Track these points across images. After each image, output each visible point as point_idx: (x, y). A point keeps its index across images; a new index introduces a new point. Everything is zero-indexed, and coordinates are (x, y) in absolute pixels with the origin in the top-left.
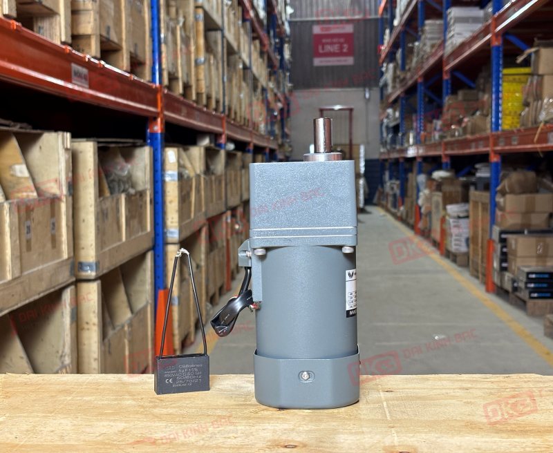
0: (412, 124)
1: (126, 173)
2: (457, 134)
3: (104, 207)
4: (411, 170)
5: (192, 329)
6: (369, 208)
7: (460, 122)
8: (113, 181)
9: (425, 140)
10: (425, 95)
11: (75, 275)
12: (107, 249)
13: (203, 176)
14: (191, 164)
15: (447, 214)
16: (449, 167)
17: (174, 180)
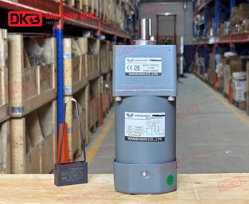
0: (212, 24)
1: (40, 54)
2: (239, 30)
3: (27, 74)
4: (211, 52)
5: (80, 147)
6: (186, 75)
7: (240, 23)
8: (32, 58)
9: (220, 34)
10: (220, 7)
11: (10, 115)
12: (28, 99)
13: (86, 55)
14: (80, 48)
15: (233, 78)
16: (234, 50)
17: (68, 58)
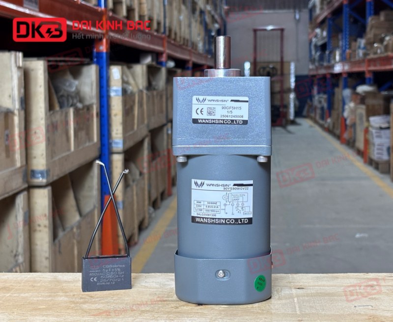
0: (338, 43)
1: (73, 89)
2: (379, 51)
3: (54, 120)
4: (336, 85)
5: (136, 231)
6: (299, 120)
7: (381, 41)
8: (62, 96)
9: (350, 58)
10: (350, 16)
11: (28, 182)
12: (56, 158)
13: (145, 92)
14: (134, 79)
15: (370, 125)
16: (372, 82)
17: (117, 95)
